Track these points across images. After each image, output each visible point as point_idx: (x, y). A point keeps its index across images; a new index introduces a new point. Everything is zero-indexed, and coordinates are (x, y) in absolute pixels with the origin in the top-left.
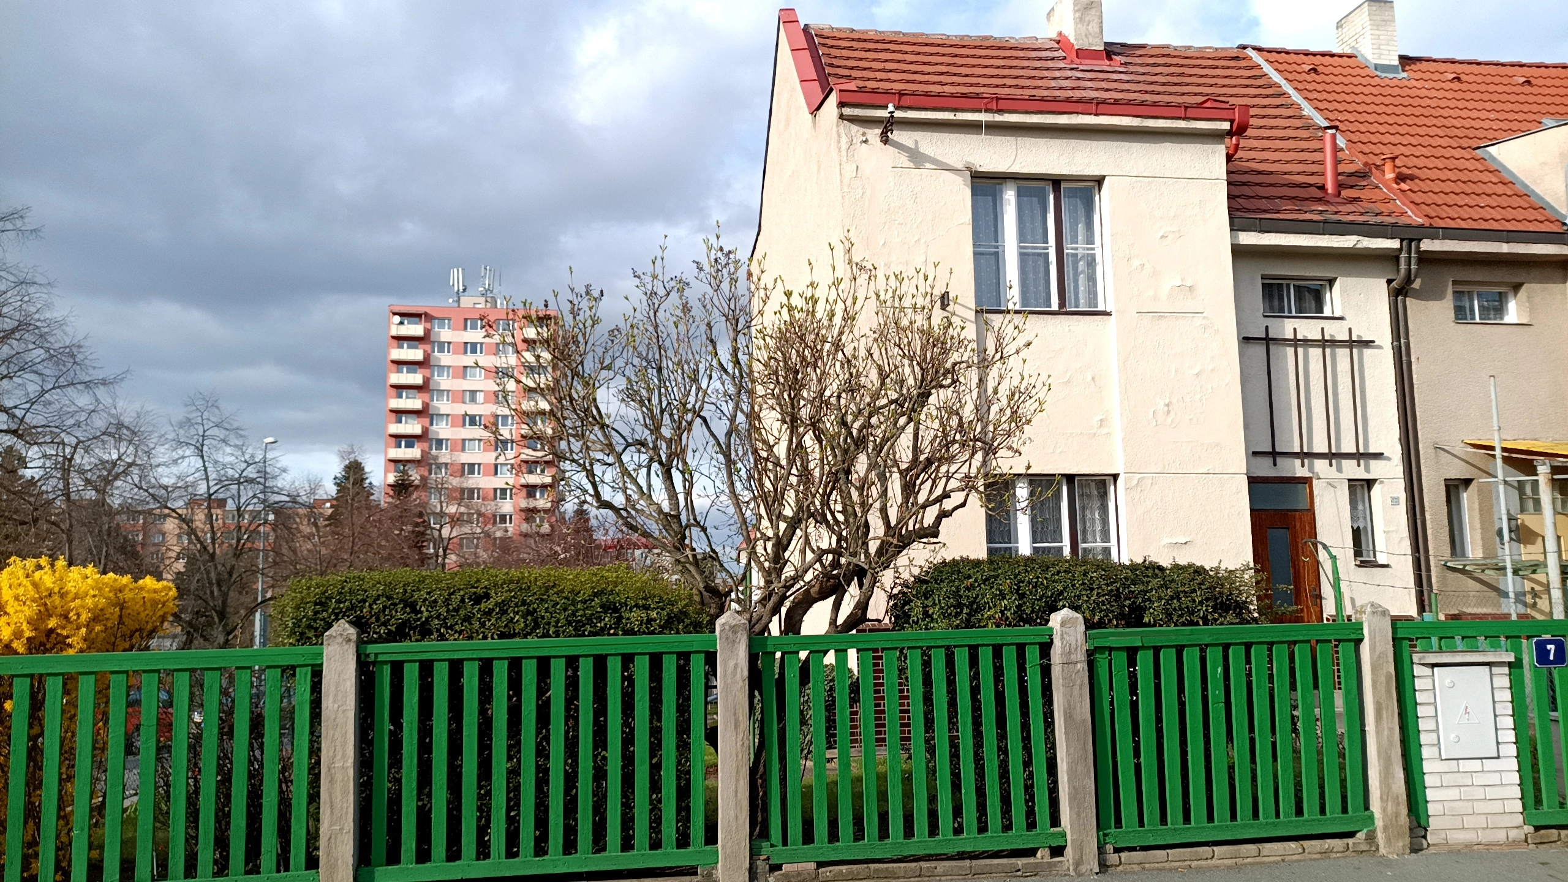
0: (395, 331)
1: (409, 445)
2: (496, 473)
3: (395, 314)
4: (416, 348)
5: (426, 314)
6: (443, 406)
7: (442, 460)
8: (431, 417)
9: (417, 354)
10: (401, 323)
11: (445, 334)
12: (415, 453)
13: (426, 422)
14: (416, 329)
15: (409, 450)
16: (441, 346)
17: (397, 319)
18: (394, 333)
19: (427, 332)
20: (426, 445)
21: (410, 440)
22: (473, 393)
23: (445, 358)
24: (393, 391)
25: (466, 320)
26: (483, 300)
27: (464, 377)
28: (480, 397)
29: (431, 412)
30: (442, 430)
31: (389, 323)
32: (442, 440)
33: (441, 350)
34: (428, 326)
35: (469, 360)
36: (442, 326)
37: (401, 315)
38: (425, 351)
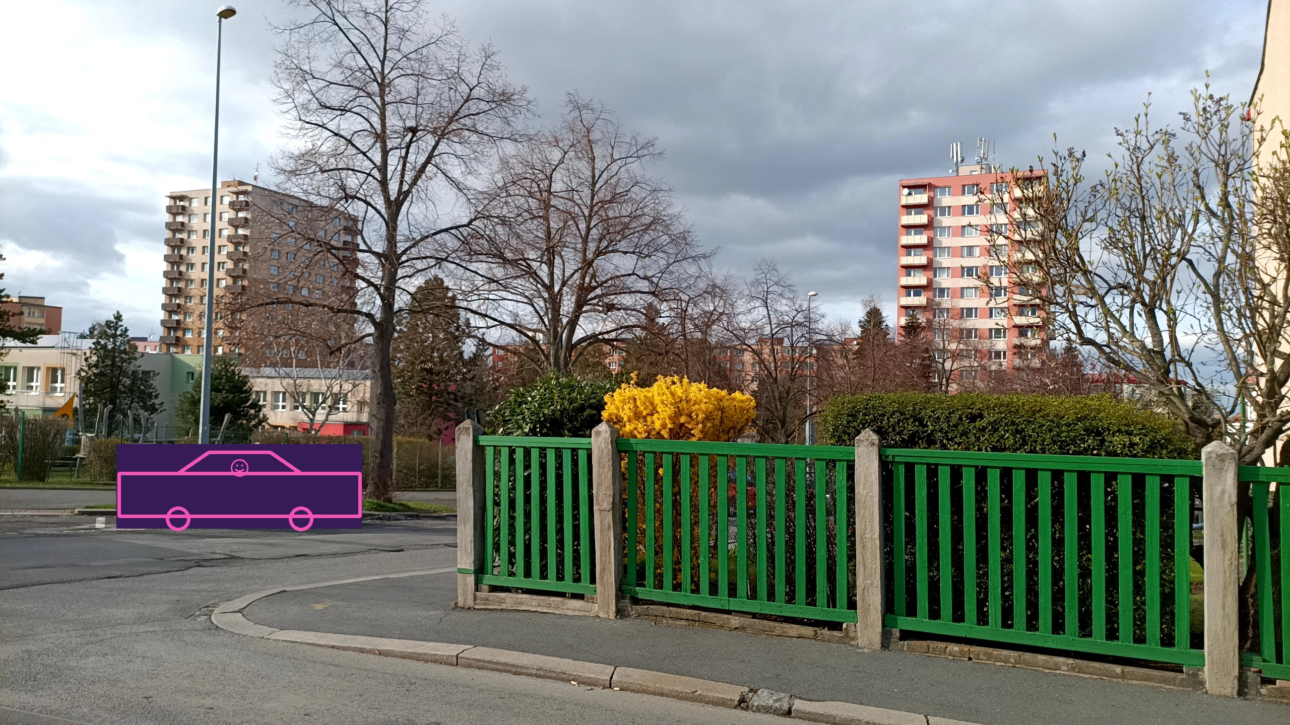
0: (904, 201)
1: (917, 294)
2: (991, 316)
3: (904, 187)
4: (922, 213)
5: (930, 185)
6: (944, 261)
7: (944, 306)
8: (935, 270)
9: (922, 219)
10: (910, 194)
11: (946, 200)
12: (921, 300)
13: (930, 274)
14: (921, 198)
15: (918, 298)
16: (944, 210)
17: (906, 191)
18: (904, 202)
19: (931, 200)
20: (930, 294)
21: (917, 290)
22: (970, 248)
23: (946, 221)
24: (904, 251)
25: (964, 186)
26: (978, 167)
27: (963, 235)
28: (977, 251)
29: (934, 266)
30: (944, 281)
31: (900, 194)
32: (944, 289)
33: (943, 214)
34: (932, 194)
35: (965, 220)
36: (943, 194)
37: (909, 187)
38: (929, 216)
